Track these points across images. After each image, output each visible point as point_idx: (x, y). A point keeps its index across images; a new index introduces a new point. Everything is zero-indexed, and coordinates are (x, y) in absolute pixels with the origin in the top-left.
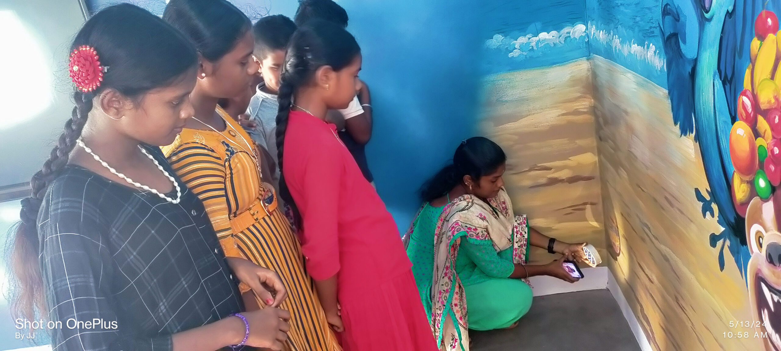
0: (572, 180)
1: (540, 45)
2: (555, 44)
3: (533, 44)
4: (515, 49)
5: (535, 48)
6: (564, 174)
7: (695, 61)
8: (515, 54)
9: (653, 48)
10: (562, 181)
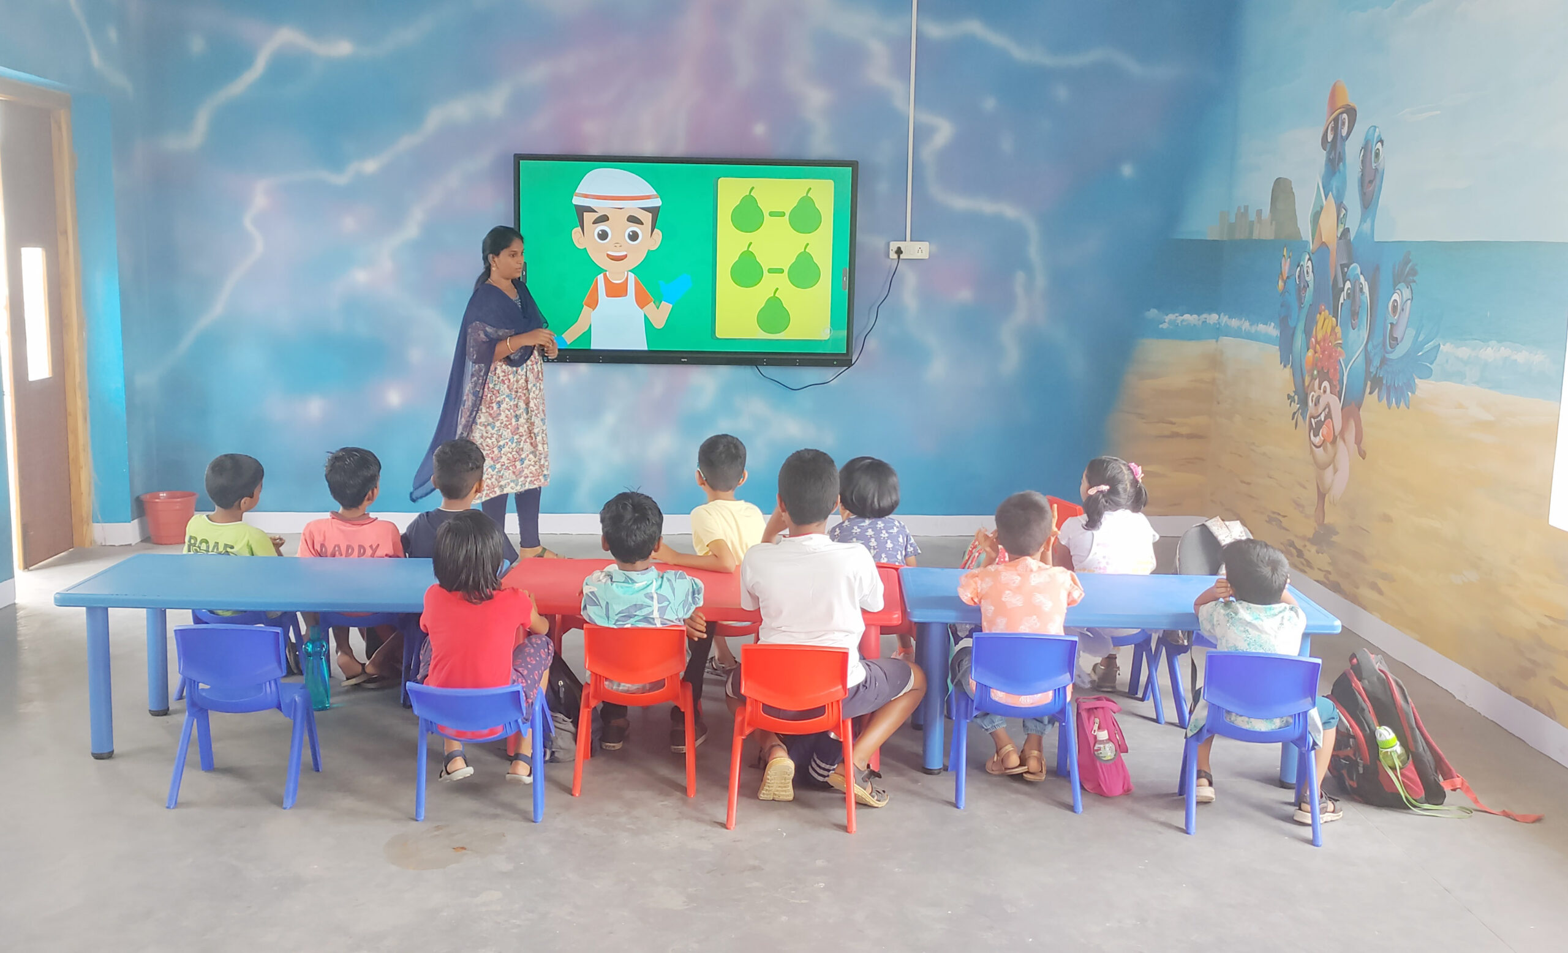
0: (1190, 436)
1: (1184, 323)
2: (1194, 325)
3: (1179, 321)
4: (1165, 322)
5: (1180, 325)
6: (1184, 430)
7: (1295, 328)
8: (1165, 326)
9: (1273, 324)
10: (1182, 436)
